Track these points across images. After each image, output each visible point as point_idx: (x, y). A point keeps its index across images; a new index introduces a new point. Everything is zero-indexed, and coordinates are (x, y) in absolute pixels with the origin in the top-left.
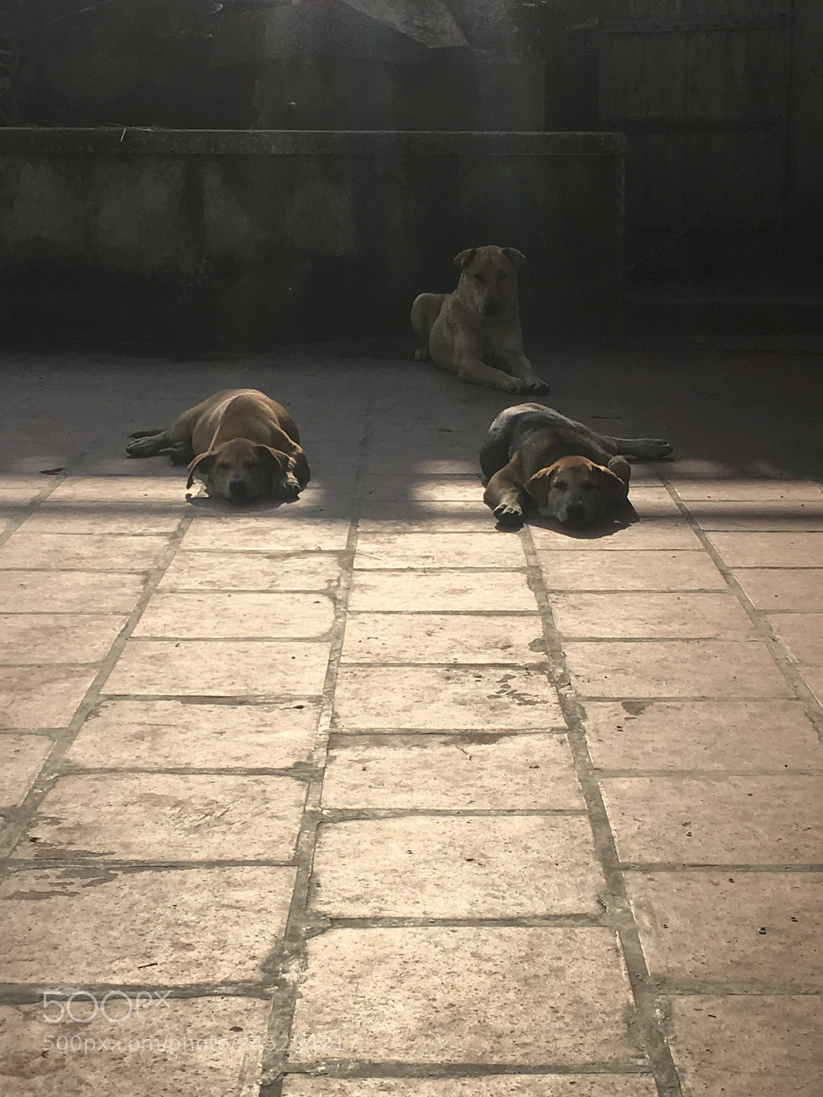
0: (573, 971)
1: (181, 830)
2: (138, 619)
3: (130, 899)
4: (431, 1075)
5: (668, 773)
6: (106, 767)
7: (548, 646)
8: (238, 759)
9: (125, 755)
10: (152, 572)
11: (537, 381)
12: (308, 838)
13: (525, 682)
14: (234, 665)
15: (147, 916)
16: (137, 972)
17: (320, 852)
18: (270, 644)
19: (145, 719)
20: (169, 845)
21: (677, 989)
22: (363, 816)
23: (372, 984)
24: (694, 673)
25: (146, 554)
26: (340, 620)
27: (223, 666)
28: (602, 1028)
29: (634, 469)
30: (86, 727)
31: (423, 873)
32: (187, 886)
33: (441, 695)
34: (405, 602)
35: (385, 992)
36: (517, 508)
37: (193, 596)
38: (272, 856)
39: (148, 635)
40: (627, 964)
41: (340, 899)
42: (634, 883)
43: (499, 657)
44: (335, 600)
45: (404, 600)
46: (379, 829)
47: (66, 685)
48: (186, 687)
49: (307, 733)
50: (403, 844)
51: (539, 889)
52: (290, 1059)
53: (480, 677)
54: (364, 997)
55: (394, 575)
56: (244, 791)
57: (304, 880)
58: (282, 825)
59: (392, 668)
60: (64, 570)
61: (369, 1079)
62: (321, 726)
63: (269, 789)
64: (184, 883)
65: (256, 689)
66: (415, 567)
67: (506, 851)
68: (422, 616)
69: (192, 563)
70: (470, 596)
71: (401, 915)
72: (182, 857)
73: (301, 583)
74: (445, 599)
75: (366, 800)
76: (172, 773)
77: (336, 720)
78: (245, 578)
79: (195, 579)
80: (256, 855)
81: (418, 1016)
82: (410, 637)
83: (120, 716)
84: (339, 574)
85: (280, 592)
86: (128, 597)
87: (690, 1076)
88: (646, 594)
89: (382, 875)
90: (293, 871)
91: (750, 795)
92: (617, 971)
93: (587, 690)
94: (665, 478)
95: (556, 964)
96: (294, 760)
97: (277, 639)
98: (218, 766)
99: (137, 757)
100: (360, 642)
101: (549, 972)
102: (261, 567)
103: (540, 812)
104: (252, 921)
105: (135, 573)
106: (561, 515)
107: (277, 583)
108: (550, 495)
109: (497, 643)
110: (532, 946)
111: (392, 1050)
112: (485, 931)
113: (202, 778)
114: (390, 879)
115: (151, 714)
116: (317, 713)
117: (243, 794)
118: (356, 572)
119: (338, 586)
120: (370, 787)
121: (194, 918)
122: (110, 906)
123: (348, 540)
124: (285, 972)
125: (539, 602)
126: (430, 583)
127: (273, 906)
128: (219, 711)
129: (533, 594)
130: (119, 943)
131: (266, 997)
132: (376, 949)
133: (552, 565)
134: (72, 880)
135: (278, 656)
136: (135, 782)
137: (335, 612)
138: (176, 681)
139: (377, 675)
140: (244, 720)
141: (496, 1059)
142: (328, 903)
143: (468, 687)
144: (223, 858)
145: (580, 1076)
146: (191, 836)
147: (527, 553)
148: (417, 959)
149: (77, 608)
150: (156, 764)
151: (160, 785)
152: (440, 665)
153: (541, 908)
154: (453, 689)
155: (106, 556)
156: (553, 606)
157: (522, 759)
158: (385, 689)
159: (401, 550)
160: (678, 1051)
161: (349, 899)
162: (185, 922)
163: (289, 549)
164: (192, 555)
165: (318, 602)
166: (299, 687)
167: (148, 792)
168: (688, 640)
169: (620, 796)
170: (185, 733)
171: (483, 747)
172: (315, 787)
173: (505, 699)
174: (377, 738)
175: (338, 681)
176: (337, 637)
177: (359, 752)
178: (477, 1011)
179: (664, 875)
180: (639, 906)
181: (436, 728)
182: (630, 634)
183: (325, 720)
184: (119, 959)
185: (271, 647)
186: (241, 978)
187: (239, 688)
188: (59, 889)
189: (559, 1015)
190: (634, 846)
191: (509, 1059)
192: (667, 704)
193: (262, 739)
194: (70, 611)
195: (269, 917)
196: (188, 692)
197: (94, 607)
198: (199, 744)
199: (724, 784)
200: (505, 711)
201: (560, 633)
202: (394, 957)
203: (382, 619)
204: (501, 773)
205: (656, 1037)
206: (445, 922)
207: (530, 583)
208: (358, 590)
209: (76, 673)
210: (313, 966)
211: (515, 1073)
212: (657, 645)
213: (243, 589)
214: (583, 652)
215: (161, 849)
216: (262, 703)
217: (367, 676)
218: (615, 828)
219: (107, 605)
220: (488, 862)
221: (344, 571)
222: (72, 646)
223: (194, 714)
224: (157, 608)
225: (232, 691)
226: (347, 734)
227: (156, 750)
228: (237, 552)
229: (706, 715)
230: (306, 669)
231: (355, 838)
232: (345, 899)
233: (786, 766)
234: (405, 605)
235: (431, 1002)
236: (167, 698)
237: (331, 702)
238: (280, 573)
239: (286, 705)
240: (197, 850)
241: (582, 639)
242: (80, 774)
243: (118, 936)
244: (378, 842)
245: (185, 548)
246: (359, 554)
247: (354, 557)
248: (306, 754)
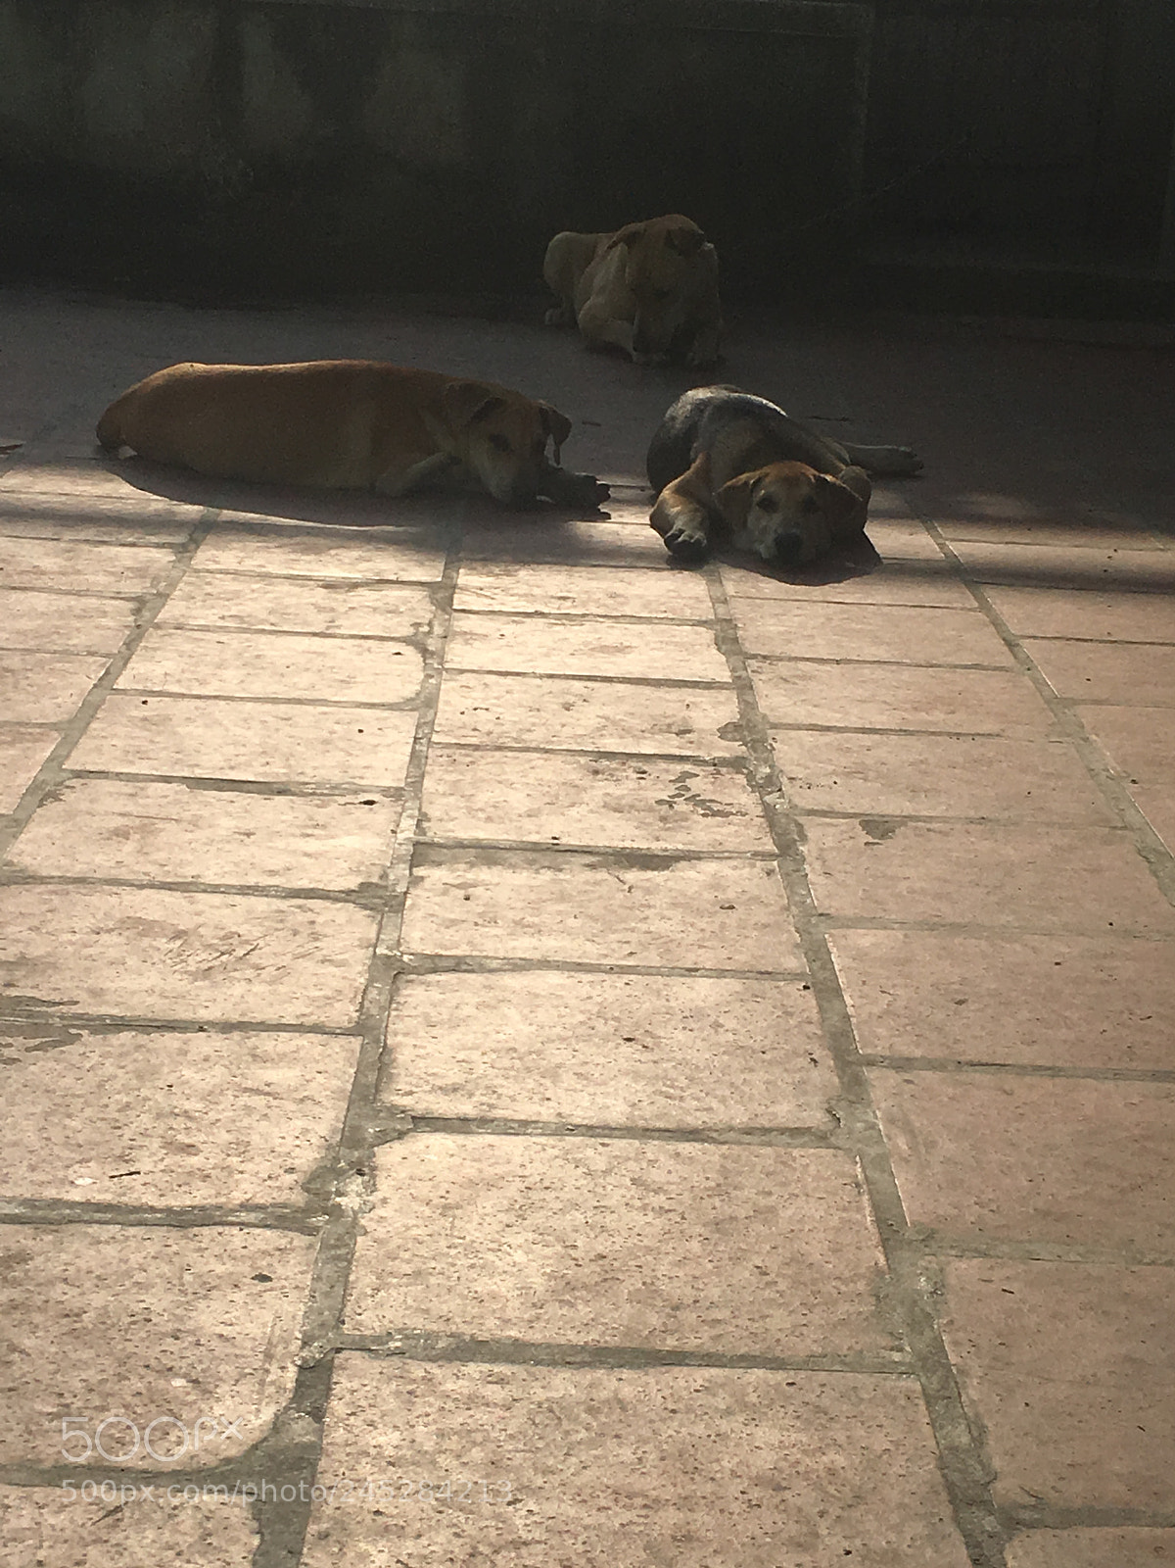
0: (790, 1212)
1: (181, 973)
2: (125, 664)
3: (100, 1072)
4: (569, 1363)
5: (931, 926)
6: (69, 875)
7: (746, 733)
8: (272, 873)
9: (99, 859)
10: (148, 598)
12: (379, 994)
13: (713, 783)
14: (269, 737)
15: (125, 1100)
16: (107, 1183)
17: (397, 1016)
18: (325, 709)
19: (131, 808)
20: (162, 995)
21: (952, 1247)
22: (464, 967)
23: (476, 1219)
24: (968, 782)
25: (140, 572)
26: (432, 681)
27: (253, 736)
28: (835, 1302)
29: (877, 496)
30: (40, 816)
31: (557, 1055)
32: (189, 1057)
33: (586, 797)
34: (531, 661)
35: (498, 1232)
36: (698, 535)
37: (209, 636)
38: (322, 1019)
39: (140, 687)
40: (875, 1207)
41: (428, 1088)
42: (881, 1084)
43: (673, 746)
44: (425, 652)
45: (529, 658)
46: (490, 988)
47: (12, 752)
48: (197, 765)
49: (382, 841)
51: (737, 1088)
52: (347, 1328)
53: (644, 772)
54: (464, 1238)
55: (514, 621)
56: (282, 921)
57: (373, 1055)
58: (338, 973)
59: (510, 754)
60: (14, 588)
61: (471, 1364)
62: (402, 831)
63: (320, 920)
64: (186, 1053)
65: (302, 773)
66: (546, 611)
67: (684, 1028)
68: (557, 681)
69: (208, 589)
70: (629, 656)
71: (523, 1117)
72: (183, 1014)
73: (374, 625)
74: (591, 660)
75: (470, 943)
76: (170, 889)
77: (425, 825)
78: (289, 614)
79: (214, 611)
80: (297, 1017)
81: (548, 1271)
82: (538, 710)
83: (92, 801)
84: (429, 616)
85: (342, 637)
86: (109, 632)
87: (975, 1381)
88: (894, 668)
89: (494, 1056)
90: (356, 1043)
91: (1057, 964)
92: (859, 1217)
93: (806, 800)
95: (763, 1201)
96: (360, 880)
97: (336, 703)
98: (242, 883)
99: (118, 863)
100: (462, 713)
101: (752, 1213)
102: (313, 601)
103: (736, 974)
104: (290, 1115)
105: (121, 599)
106: (765, 548)
107: (337, 623)
108: (751, 519)
109: (669, 725)
110: (724, 1171)
111: (507, 1321)
112: (653, 1148)
113: (217, 899)
114: (506, 1062)
115: (141, 801)
116: (395, 813)
117: (280, 926)
118: (455, 614)
119: (430, 633)
120: (476, 924)
121: (200, 1106)
122: (69, 1081)
123: (445, 569)
124: (340, 1194)
125: (733, 670)
126: (568, 635)
127: (324, 1093)
128: (245, 802)
129: (724, 658)
130: (81, 1138)
131: (312, 1231)
132: (484, 1165)
133: (751, 619)
134: (10, 1040)
135: (337, 727)
136: (114, 900)
137: (424, 669)
138: (179, 756)
139: (487, 764)
140: (284, 818)
141: (671, 1343)
142: (408, 1093)
143: (626, 786)
144: (246, 1019)
145: (803, 1374)
146: (197, 983)
147: (714, 601)
148: (548, 1184)
149: (32, 644)
150: (147, 874)
151: (153, 906)
152: (584, 753)
153: (740, 1117)
154: (602, 788)
155: (78, 572)
156: (755, 678)
157: (708, 895)
158: (500, 782)
159: (525, 587)
160: (956, 1343)
161: (441, 1088)
162: (186, 1112)
163: (357, 576)
164: (209, 577)
165: (399, 654)
166: (368, 773)
167: (132, 915)
168: (958, 735)
169: (860, 956)
170: (191, 831)
171: (650, 874)
172: (391, 920)
173: (682, 806)
174: (487, 853)
175: (428, 768)
176: (427, 705)
177: (459, 873)
178: (640, 1267)
179: (930, 1076)
180: (891, 1121)
181: (578, 843)
182: (871, 723)
183: (408, 824)
184: (80, 1162)
185: (325, 713)
186: (270, 1201)
187: (276, 770)
189: (768, 1278)
190: (881, 1031)
191: (692, 1343)
192: (928, 826)
193: (312, 845)
194: (22, 646)
195: (317, 1110)
196: (198, 773)
197: (59, 643)
198: (213, 849)
199: (1018, 947)
200: (683, 824)
201: (764, 716)
202: (511, 1179)
203: (497, 683)
204: (677, 915)
205: (919, 1321)
206: (590, 1130)
207: (719, 643)
208: (459, 639)
209: (28, 737)
210: (385, 1187)
211: (700, 1365)
212: (911, 740)
213: (285, 629)
214: (801, 746)
215: (150, 1000)
216: (311, 794)
217: (473, 763)
218: (852, 1003)
219: (78, 641)
220: (658, 1045)
221: (439, 612)
222: (23, 697)
223: (207, 804)
224: (155, 649)
225: (265, 774)
226: (441, 846)
227: (146, 853)
228: (278, 577)
229: (987, 845)
230: (379, 748)
231: (453, 999)
232: (434, 1089)
233: (1111, 924)
234: (531, 664)
235: (571, 1252)
236: (167, 779)
237: (418, 797)
238: (343, 609)
239: (349, 798)
240: (206, 1004)
241: (798, 727)
242: (28, 883)
243: (80, 1127)
244: (488, 1006)
245: (200, 567)
246: (461, 589)
247: (454, 593)
248: (377, 871)
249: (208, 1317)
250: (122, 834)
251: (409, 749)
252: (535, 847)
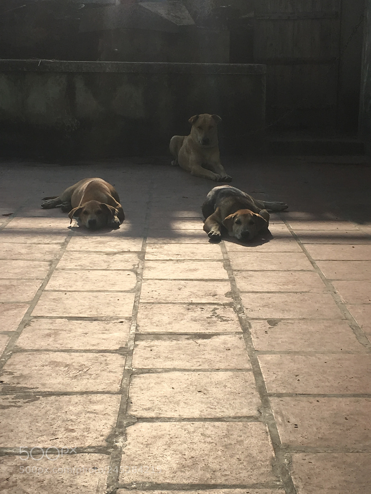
0: (247, 442)
1: (68, 377)
2: (48, 282)
3: (46, 409)
4: (184, 489)
5: (288, 353)
6: (34, 349)
7: (233, 295)
8: (94, 345)
9: (42, 343)
10: (54, 260)
11: (226, 175)
12: (126, 381)
13: (223, 311)
14: (91, 303)
15: (53, 416)
16: (49, 442)
17: (132, 388)
18: (108, 293)
19: (51, 327)
20: (63, 384)
21: (294, 450)
22: (151, 372)
23: (156, 448)
24: (299, 307)
25: (51, 252)
26: (139, 283)
27: (87, 303)
28: (260, 468)
29: (271, 216)
30: (25, 331)
31: (179, 397)
32: (72, 403)
33: (185, 317)
34: (169, 275)
35: (162, 451)
36: (218, 233)
37: (72, 272)
38: (110, 389)
39: (52, 289)
40: (272, 439)
41: (141, 409)
42: (274, 402)
43: (211, 300)
44: (137, 274)
45: (168, 274)
46: (158, 377)
47: (15, 311)
49: (125, 334)
50: (169, 384)
51: (231, 405)
52: (120, 482)
53: (203, 309)
54: (153, 453)
55: (163, 263)
56: (97, 360)
57: (125, 400)
58: (114, 375)
59: (163, 305)
60: (14, 259)
61: (156, 491)
62: (131, 331)
63: (108, 359)
64: (70, 402)
65: (101, 314)
66: (173, 259)
67: (216, 387)
68: (176, 281)
69: (71, 257)
70: (198, 272)
71: (169, 417)
72: (69, 390)
73: (121, 266)
74: (187, 274)
75: (153, 364)
76: (64, 352)
77: (138, 328)
78: (96, 264)
79: (73, 264)
80: (103, 389)
81: (177, 462)
82: (171, 290)
83: (40, 326)
84: (138, 262)
85: (112, 270)
86: (42, 272)
87: (301, 489)
88: (277, 272)
89: (160, 398)
90: (120, 396)
91: (325, 362)
92: (267, 442)
93: (251, 315)
94: (285, 220)
95: (239, 439)
96: (119, 346)
97: (111, 291)
98: (85, 349)
99: (48, 344)
100: (148, 293)
101: (236, 443)
102: (103, 259)
103: (231, 370)
104: (101, 419)
105: (46, 261)
106: (238, 236)
107: (110, 266)
108: (234, 227)
109: (210, 294)
110: (228, 430)
111: (166, 478)
112: (207, 424)
113: (78, 354)
114: (164, 400)
115: (54, 325)
116: (129, 325)
117: (96, 361)
118: (145, 261)
119: (138, 267)
120: (154, 358)
121: (75, 417)
122: (36, 412)
123: (142, 246)
124: (116, 442)
125: (229, 275)
126: (179, 266)
127: (111, 412)
128: (85, 324)
129: (226, 271)
130: (41, 429)
131: (109, 453)
132: (158, 432)
133: (234, 259)
134: (19, 400)
135: (111, 299)
136: (47, 356)
137: (137, 279)
138: (65, 310)
139: (156, 307)
140: (96, 328)
141: (213, 482)
142: (136, 411)
143: (197, 313)
144: (87, 391)
145: (251, 490)
146: (73, 380)
147: (223, 253)
148: (176, 436)
149: (20, 277)
150: (57, 347)
151: (59, 357)
152: (185, 303)
153: (232, 413)
154: (191, 314)
155: (32, 253)
156: (236, 277)
157: (222, 346)
158: (160, 314)
159: (166, 252)
160: (295, 478)
161: (145, 409)
162: (71, 419)
163: (115, 250)
164: (72, 253)
165: (129, 275)
166: (121, 313)
167: (53, 360)
168: (296, 293)
169: (267, 363)
170: (69, 334)
171: (205, 340)
172: (129, 358)
173: (214, 319)
174: (157, 336)
175: (139, 310)
176: (138, 291)
177: (149, 343)
178: (204, 460)
179: (288, 399)
180: (277, 413)
181: (184, 332)
182: (270, 290)
183: (133, 328)
184: (41, 436)
185: (108, 295)
186: (97, 445)
187: (93, 313)
188: (13, 404)
189: (241, 462)
190: (274, 386)
191: (219, 481)
192: (288, 321)
193: (105, 336)
194: (17, 278)
195: (109, 417)
196: (70, 315)
197: (27, 276)
198: (76, 339)
199: (314, 358)
200: (214, 324)
201: (239, 289)
202: (166, 435)
203: (159, 283)
204: (213, 352)
205: (285, 472)
206: (189, 420)
207: (225, 266)
208: (147, 269)
209: (20, 306)
210: (129, 439)
211: (221, 488)
212: (282, 295)
213: (95, 268)
214: (249, 298)
215: (59, 386)
216: (104, 320)
217: (152, 308)
218: (265, 377)
219: (33, 275)
220: (208, 393)
221: (141, 261)
222: (17, 294)
223: (73, 325)
224: (56, 277)
225: (90, 315)
226: (143, 334)
227: (56, 341)
228: (92, 252)
229: (305, 326)
230: (124, 305)
231: (148, 381)
232: (143, 409)
233: (341, 349)
234: (168, 276)
235: (183, 456)
236: (61, 318)
237: (136, 320)
238: (112, 261)
239: (115, 321)
240: (76, 386)
241: (249, 292)
242: (22, 352)
243: (41, 426)
244: (158, 383)
245: (69, 250)
246: (147, 253)
247: (145, 254)
248: (125, 343)
249: (79, 481)
250: (49, 335)
251: (133, 304)
252: (171, 334)
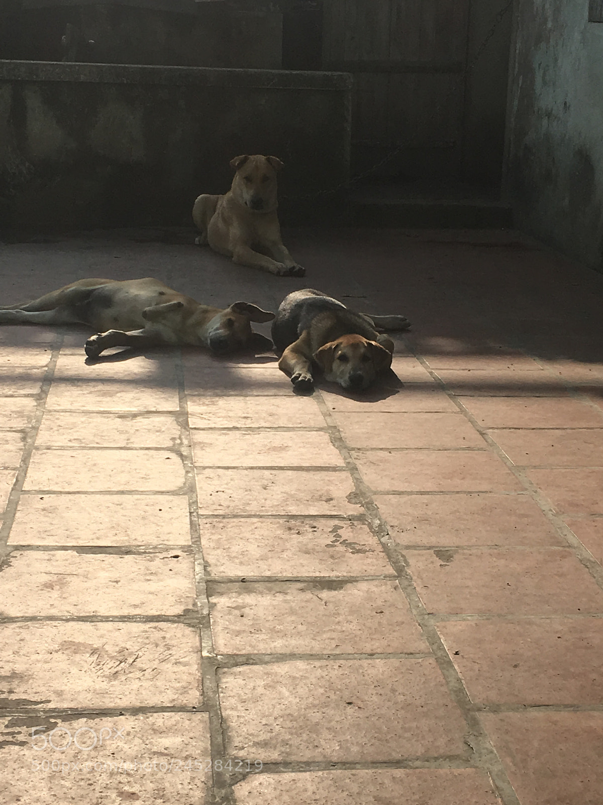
1: (102, 677)
2: (25, 474)
6: (27, 615)
7: (361, 499)
8: (135, 606)
9: (40, 604)
10: (28, 430)
11: (295, 265)
12: (210, 683)
13: (352, 532)
14: (113, 517)
17: (224, 697)
18: (138, 497)
19: (50, 569)
20: (95, 692)
22: (251, 661)
24: (482, 523)
25: (20, 414)
26: (190, 475)
27: (104, 517)
30: (2, 576)
33: (288, 545)
36: (309, 376)
37: (66, 453)
38: (185, 702)
39: (37, 488)
41: (251, 744)
43: (325, 509)
44: (181, 456)
46: (267, 673)
48: (79, 538)
49: (189, 581)
53: (315, 527)
55: (223, 434)
56: (148, 638)
57: (217, 725)
58: (186, 671)
59: (242, 520)
62: (197, 574)
63: (168, 636)
65: (136, 539)
66: (239, 426)
68: (256, 471)
69: (58, 423)
70: (289, 453)
72: (109, 703)
73: (151, 441)
74: (270, 456)
75: (250, 646)
76: (82, 621)
77: (209, 569)
78: (104, 436)
79: (65, 436)
80: (171, 701)
82: (250, 490)
83: (28, 566)
84: (178, 433)
85: (136, 449)
86: (12, 454)
88: (426, 452)
90: (206, 716)
91: (559, 637)
93: (405, 539)
96: (183, 608)
97: (142, 493)
98: (121, 614)
99: (51, 605)
100: (211, 495)
102: (115, 427)
103: (395, 655)
105: (14, 431)
106: (343, 382)
107: (131, 441)
108: (335, 366)
109: (321, 496)
113: (109, 625)
115: (55, 563)
116: (191, 562)
117: (147, 641)
118: (191, 431)
120: (251, 633)
123: (180, 402)
125: (345, 459)
126: (254, 441)
127: (197, 752)
128: (110, 561)
129: (338, 451)
133: (347, 426)
134: (19, 729)
135: (147, 508)
136: (55, 630)
137: (184, 468)
138: (68, 532)
139: (231, 527)
140: (133, 569)
142: (242, 748)
143: (307, 538)
144: (143, 705)
146: (112, 683)
147: (324, 414)
150: (68, 612)
151: (77, 632)
152: (280, 516)
154: (296, 539)
156: (357, 462)
157: (368, 605)
158: (241, 539)
159: (225, 412)
161: (258, 743)
163: (134, 409)
164: (57, 415)
165: (168, 458)
166: (171, 537)
167: (67, 640)
168: (470, 493)
169: (456, 638)
170: (86, 582)
171: (334, 593)
172: (205, 632)
173: (340, 548)
174: (245, 585)
175: (201, 532)
176: (191, 491)
177: (234, 599)
181: (291, 575)
182: (422, 488)
183: (199, 569)
185: (139, 500)
187: (122, 539)
188: (10, 738)
190: (480, 688)
192: (469, 552)
193: (153, 586)
196: (81, 543)
198: (100, 593)
199: (535, 628)
200: (343, 559)
201: (368, 487)
203: (224, 474)
204: (354, 619)
206: (343, 765)
207: (333, 441)
208: (198, 447)
212: (447, 498)
213: (105, 445)
214: (391, 504)
215: (89, 696)
217: (224, 526)
218: (459, 671)
220: (366, 706)
221: (183, 430)
223: (90, 563)
224: (38, 464)
225: (117, 541)
226: (219, 582)
227: (65, 598)
228: (93, 412)
230: (173, 521)
231: (250, 683)
233: (579, 609)
234: (239, 461)
236: (65, 548)
237: (200, 551)
238: (132, 431)
239: (165, 554)
240: (120, 696)
241: (388, 493)
242: (5, 622)
243: (70, 786)
244: (270, 687)
245: (51, 408)
246: (191, 414)
247: (188, 417)
248: (190, 601)
250: (49, 586)
251: (188, 520)
252: (269, 580)
